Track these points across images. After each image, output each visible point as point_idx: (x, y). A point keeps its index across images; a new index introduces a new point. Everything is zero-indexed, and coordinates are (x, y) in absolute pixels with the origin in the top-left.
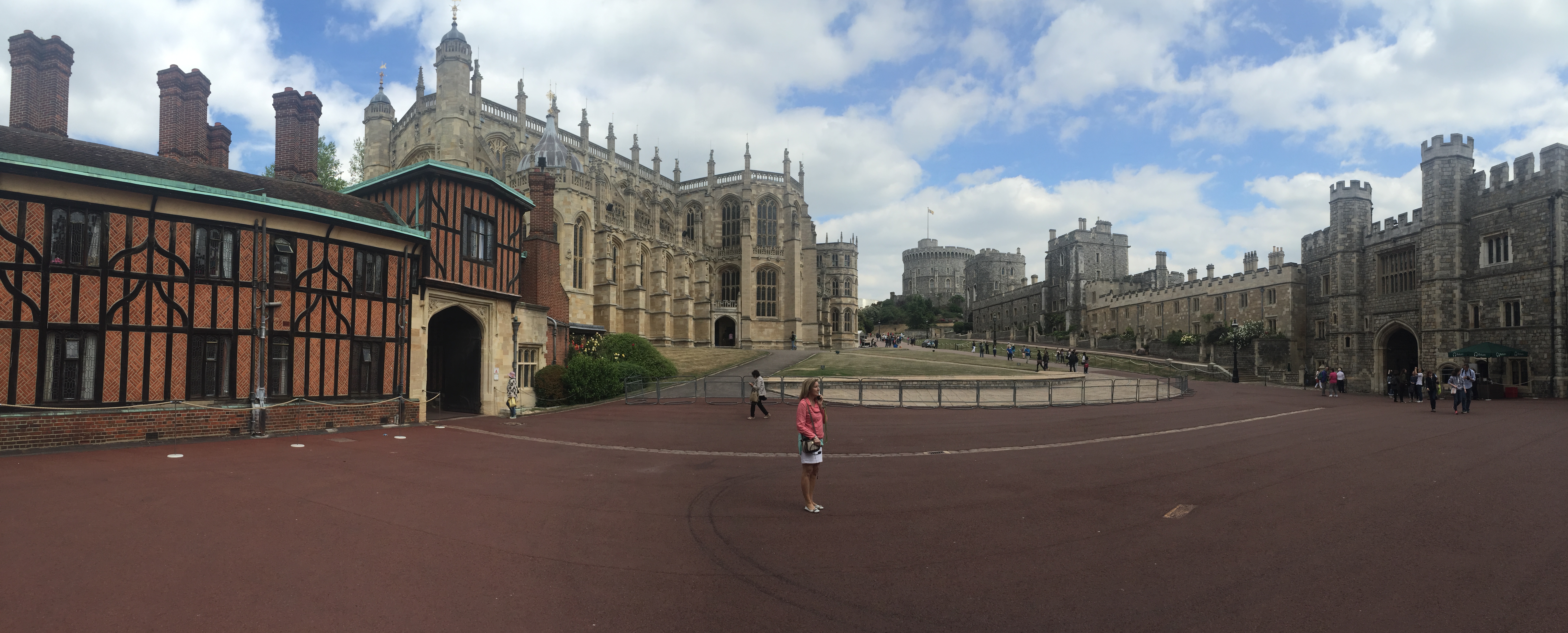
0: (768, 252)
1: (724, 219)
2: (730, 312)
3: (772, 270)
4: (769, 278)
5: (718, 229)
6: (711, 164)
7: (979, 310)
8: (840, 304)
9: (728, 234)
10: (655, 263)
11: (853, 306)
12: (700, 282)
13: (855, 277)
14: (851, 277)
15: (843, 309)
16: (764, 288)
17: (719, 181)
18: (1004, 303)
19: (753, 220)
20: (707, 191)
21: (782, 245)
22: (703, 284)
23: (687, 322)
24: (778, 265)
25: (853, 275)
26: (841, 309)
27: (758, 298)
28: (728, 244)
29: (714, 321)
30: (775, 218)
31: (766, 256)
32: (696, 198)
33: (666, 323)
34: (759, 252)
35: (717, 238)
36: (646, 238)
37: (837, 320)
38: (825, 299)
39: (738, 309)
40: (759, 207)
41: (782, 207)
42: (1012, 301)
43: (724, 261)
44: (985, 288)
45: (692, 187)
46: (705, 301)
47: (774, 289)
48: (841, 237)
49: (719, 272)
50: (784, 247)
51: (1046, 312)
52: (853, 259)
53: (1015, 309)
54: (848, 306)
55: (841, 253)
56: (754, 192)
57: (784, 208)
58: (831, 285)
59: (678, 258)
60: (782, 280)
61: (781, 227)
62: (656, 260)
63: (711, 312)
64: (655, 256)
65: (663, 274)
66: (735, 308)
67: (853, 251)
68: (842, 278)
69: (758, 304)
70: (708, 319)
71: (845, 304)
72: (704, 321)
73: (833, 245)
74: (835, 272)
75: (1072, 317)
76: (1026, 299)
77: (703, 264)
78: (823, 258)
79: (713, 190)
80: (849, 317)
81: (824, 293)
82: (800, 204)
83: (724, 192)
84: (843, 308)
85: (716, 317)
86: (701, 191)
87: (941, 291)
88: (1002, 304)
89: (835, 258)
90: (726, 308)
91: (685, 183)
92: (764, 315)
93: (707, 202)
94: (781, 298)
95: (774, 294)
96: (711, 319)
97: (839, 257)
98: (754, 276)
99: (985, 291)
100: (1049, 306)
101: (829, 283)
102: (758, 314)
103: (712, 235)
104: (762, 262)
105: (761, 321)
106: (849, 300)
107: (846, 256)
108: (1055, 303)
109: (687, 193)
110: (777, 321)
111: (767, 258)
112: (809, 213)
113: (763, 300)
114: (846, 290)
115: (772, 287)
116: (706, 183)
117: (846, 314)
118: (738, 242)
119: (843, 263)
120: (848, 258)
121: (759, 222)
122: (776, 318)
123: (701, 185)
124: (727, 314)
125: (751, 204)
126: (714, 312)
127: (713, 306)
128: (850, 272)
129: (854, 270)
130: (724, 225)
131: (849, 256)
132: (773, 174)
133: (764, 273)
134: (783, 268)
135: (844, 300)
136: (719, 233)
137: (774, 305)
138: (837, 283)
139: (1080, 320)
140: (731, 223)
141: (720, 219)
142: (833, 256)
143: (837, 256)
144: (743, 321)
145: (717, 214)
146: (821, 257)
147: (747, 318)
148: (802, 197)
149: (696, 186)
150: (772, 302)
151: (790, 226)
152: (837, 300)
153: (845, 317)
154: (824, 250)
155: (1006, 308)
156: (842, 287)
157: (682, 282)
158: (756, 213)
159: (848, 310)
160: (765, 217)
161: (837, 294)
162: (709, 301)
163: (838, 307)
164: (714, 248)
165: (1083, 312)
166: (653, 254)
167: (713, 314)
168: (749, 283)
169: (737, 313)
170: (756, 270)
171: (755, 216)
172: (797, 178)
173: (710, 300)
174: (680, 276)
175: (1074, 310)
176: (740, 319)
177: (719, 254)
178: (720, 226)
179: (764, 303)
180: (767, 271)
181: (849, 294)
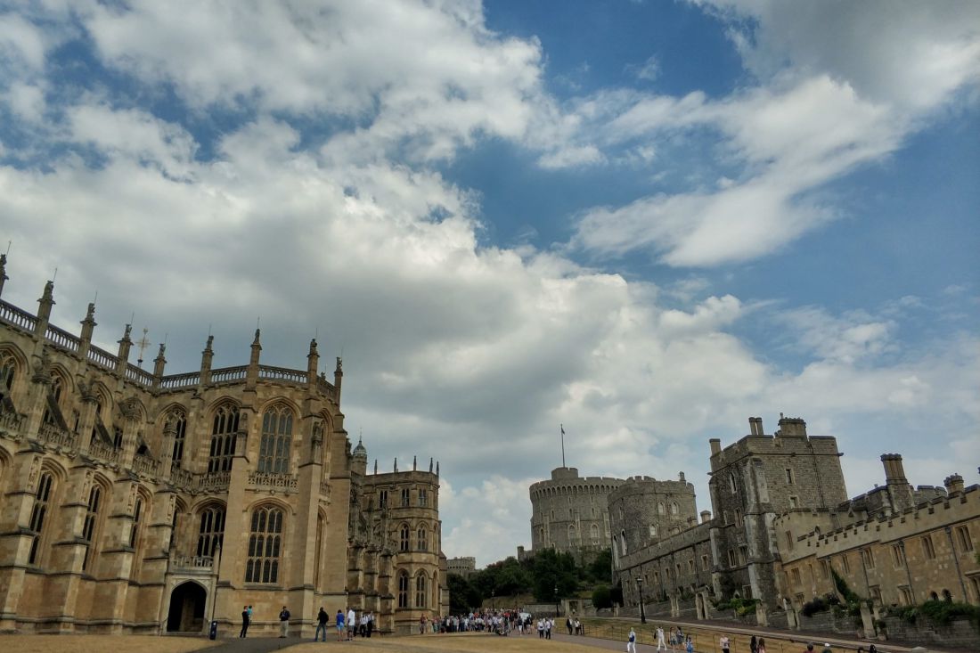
0: (273, 482)
1: (215, 432)
2: (199, 575)
3: (277, 510)
4: (271, 522)
5: (205, 446)
6: (208, 353)
7: (629, 569)
8: (411, 562)
9: (219, 454)
10: (71, 493)
11: (430, 566)
12: (158, 526)
13: (433, 522)
14: (427, 521)
16: (261, 538)
17: (214, 379)
18: (660, 557)
19: (254, 435)
20: (196, 391)
21: (295, 471)
22: (161, 528)
23: (114, 591)
24: (286, 501)
25: (430, 519)
26: (411, 570)
27: (251, 553)
28: (217, 469)
29: (170, 589)
30: (289, 432)
31: (268, 488)
32: (180, 399)
33: (69, 594)
34: (259, 481)
35: (202, 460)
36: (61, 451)
37: (406, 589)
38: (387, 556)
39: (212, 571)
40: (266, 417)
41: (300, 417)
42: (672, 553)
43: (206, 494)
44: (637, 535)
45: (176, 384)
46: (161, 555)
47: (278, 539)
48: (415, 464)
49: (197, 512)
50: (298, 475)
51: (721, 568)
52: (430, 494)
53: (678, 566)
54: (422, 566)
55: (414, 486)
56: (260, 395)
57: (304, 418)
58: (399, 535)
59: (120, 485)
60: (290, 524)
61: (296, 446)
62: (74, 486)
63: (166, 574)
64: (74, 480)
65: (80, 510)
66: (209, 569)
67: (431, 483)
68: (414, 523)
69: (250, 563)
70: (159, 585)
71: (417, 563)
72: (153, 589)
73: (404, 475)
74: (404, 514)
75: (761, 574)
76: (691, 549)
77: (166, 497)
78: (389, 494)
79: (206, 390)
80: (423, 584)
81: (385, 547)
82: (333, 414)
83: (219, 394)
84: (414, 571)
85: (175, 581)
86: (188, 390)
87: (586, 543)
88: (658, 558)
89: (406, 493)
90: (194, 568)
91: (168, 379)
92: (257, 580)
93: (194, 407)
94: (286, 554)
95: (277, 547)
96: (165, 586)
97: (413, 492)
98: (246, 519)
99: (637, 540)
100: (724, 559)
101: (396, 531)
102: (248, 579)
103: (194, 455)
104: (262, 496)
105: (250, 589)
106: (424, 557)
107: (421, 491)
108: (731, 552)
109: (167, 393)
110: (278, 589)
111: (270, 491)
112: (345, 427)
113: (257, 555)
114: (419, 542)
115: (274, 535)
116: (197, 381)
117: (418, 579)
118: (227, 466)
119: (417, 502)
120: (423, 494)
121: (264, 439)
122: (276, 584)
123: (190, 382)
124: (194, 578)
125: (254, 412)
126: (172, 574)
127: (172, 565)
128: (426, 515)
129: (432, 511)
130: (214, 441)
131: (425, 491)
132: (291, 372)
133: (264, 515)
134: (294, 506)
135: (415, 557)
136: (205, 453)
137: (275, 564)
138: (407, 532)
139: (773, 581)
140: (224, 439)
141: (210, 432)
142: (404, 491)
143: (408, 491)
144: (219, 590)
145: (206, 425)
146: (386, 492)
147: (226, 585)
148: (337, 405)
149: (183, 383)
150: (272, 559)
151: (309, 445)
152: (406, 557)
153: (418, 585)
154: (391, 483)
155: (665, 565)
156: (414, 538)
157: (119, 524)
158: (261, 425)
159: (422, 572)
160: (274, 431)
161: (406, 548)
162: (166, 556)
163: (407, 569)
164: (194, 474)
165: (776, 566)
166: (71, 477)
167: (169, 577)
168: (238, 529)
169: (212, 576)
170: (250, 508)
171: (258, 429)
172: (331, 380)
173: (168, 554)
174: (118, 514)
175: (762, 564)
176: (214, 585)
177: (201, 483)
178: (209, 442)
179: (259, 562)
180: (269, 511)
181: (423, 548)
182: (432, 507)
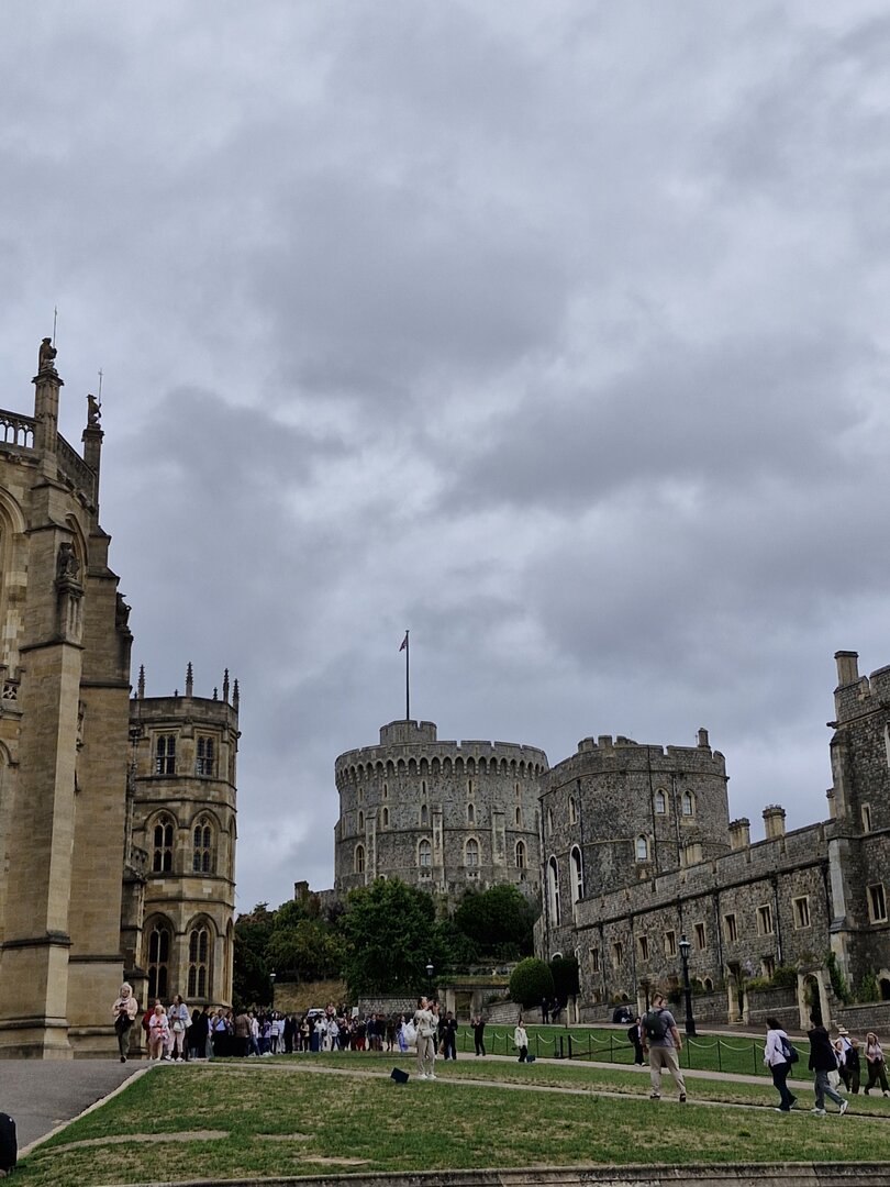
8: (177, 900)
11: (218, 907)
13: (228, 811)
14: (214, 809)
15: (187, 918)
25: (223, 805)
26: (180, 915)
38: (130, 883)
48: (189, 680)
52: (222, 750)
54: (203, 907)
55: (188, 730)
58: (149, 839)
67: (223, 726)
68: (187, 810)
71: (191, 902)
73: (162, 705)
74: (164, 792)
80: (204, 947)
81: (127, 865)
84: (184, 916)
89: (166, 747)
97: (181, 744)
101: (144, 830)
106: (207, 888)
107: (201, 741)
114: (197, 854)
117: (194, 937)
119: (192, 764)
120: (208, 748)
128: (213, 793)
129: (226, 787)
131: (210, 742)
135: (189, 888)
138: (169, 832)
142: (161, 741)
143: (173, 740)
152: (168, 889)
153: (193, 949)
156: (186, 845)
159: (202, 921)
161: (166, 868)
163: (170, 910)
181: (206, 866)
182: (227, 780)
